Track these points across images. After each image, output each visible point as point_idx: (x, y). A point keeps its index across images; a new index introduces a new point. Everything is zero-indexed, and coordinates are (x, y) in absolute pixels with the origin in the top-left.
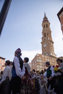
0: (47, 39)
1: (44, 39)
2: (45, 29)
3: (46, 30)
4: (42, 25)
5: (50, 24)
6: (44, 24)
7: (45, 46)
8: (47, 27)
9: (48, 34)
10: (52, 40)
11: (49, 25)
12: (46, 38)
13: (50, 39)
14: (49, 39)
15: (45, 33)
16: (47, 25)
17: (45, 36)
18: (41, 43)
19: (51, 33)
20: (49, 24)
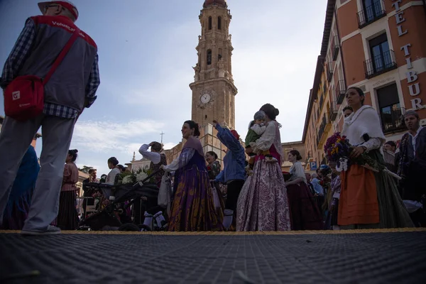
0: (217, 73)
1: (205, 74)
2: (213, 33)
3: (217, 40)
4: (200, 17)
5: (230, 17)
6: (210, 13)
7: (206, 99)
8: (219, 27)
9: (220, 57)
10: (231, 80)
11: (227, 23)
12: (212, 69)
13: (226, 75)
14: (222, 75)
15: (209, 52)
16: (219, 19)
17: (209, 63)
18: (192, 86)
19: (230, 54)
20: (226, 18)
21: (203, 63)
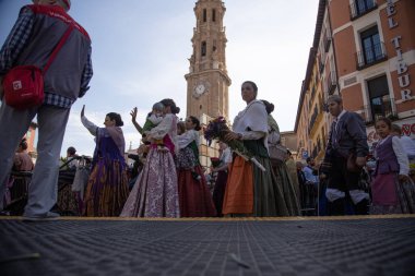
0: (211, 65)
1: (200, 66)
2: (208, 25)
3: (211, 32)
4: (195, 9)
5: (224, 9)
6: (205, 6)
7: (200, 90)
8: (214, 20)
9: (214, 48)
10: (225, 72)
11: (222, 15)
12: (206, 60)
13: (220, 66)
14: (216, 66)
15: (204, 44)
16: (214, 11)
17: (204, 54)
18: (187, 77)
19: (224, 46)
20: (221, 11)
21: (198, 54)
